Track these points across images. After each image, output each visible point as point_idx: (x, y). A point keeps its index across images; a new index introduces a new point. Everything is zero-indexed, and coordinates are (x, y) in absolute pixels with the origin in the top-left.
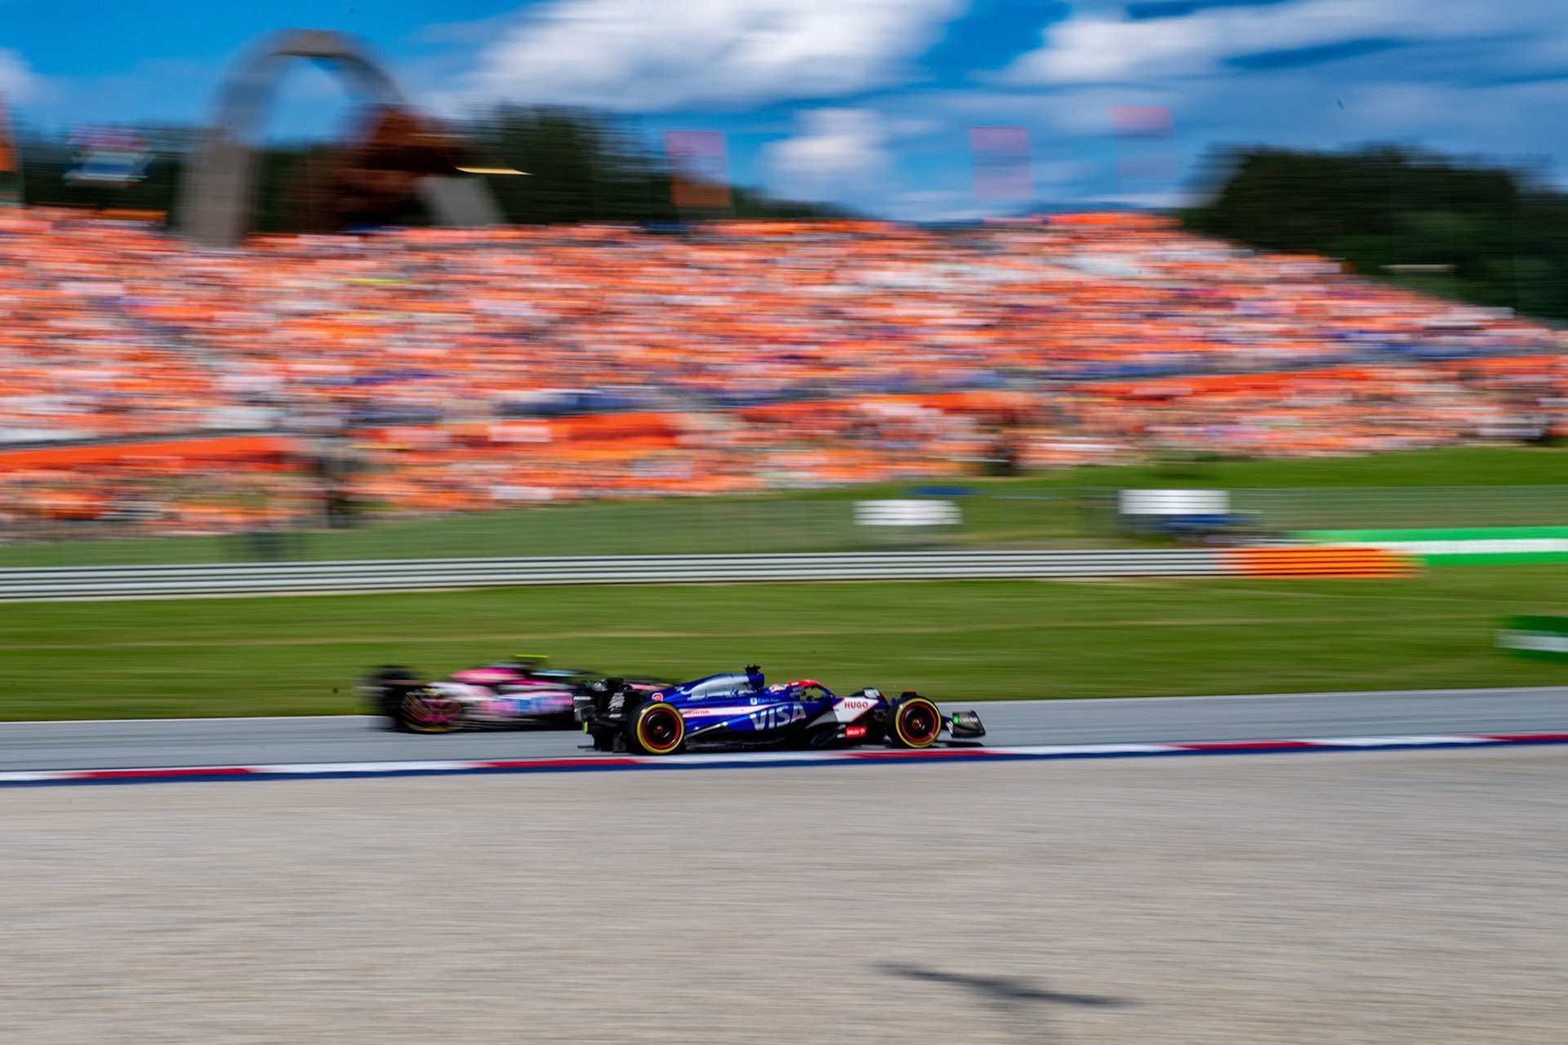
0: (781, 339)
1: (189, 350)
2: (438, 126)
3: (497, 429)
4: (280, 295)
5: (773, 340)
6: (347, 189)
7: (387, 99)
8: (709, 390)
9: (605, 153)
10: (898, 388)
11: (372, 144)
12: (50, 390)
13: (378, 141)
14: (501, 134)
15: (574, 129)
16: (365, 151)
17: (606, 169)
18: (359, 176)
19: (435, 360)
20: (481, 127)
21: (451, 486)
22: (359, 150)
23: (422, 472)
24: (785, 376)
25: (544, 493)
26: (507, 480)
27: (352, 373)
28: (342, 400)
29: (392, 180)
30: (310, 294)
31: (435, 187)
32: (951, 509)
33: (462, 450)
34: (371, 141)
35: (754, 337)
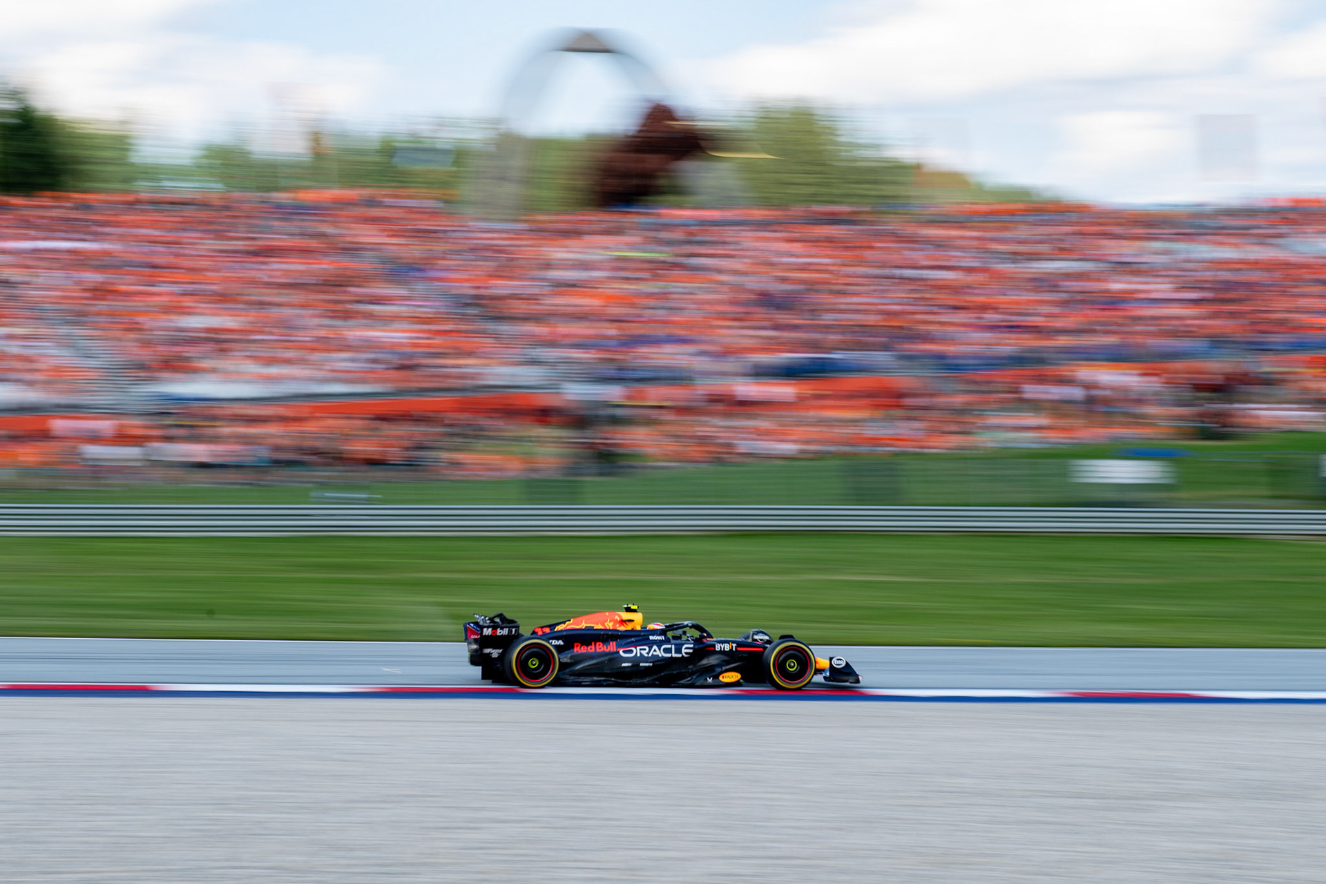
0: (1006, 310)
2: (692, 115)
3: (746, 389)
4: (548, 266)
5: (1000, 311)
8: (935, 356)
9: (842, 139)
10: (1116, 357)
11: (638, 131)
12: (348, 349)
13: (644, 129)
14: (755, 122)
15: (815, 118)
16: (633, 137)
17: (843, 154)
19: (687, 326)
22: (628, 137)
23: (673, 429)
24: (1009, 345)
25: (788, 448)
27: (617, 336)
29: (652, 161)
30: (579, 265)
31: (688, 170)
32: (1166, 469)
33: (717, 407)
34: (638, 128)
35: (984, 308)
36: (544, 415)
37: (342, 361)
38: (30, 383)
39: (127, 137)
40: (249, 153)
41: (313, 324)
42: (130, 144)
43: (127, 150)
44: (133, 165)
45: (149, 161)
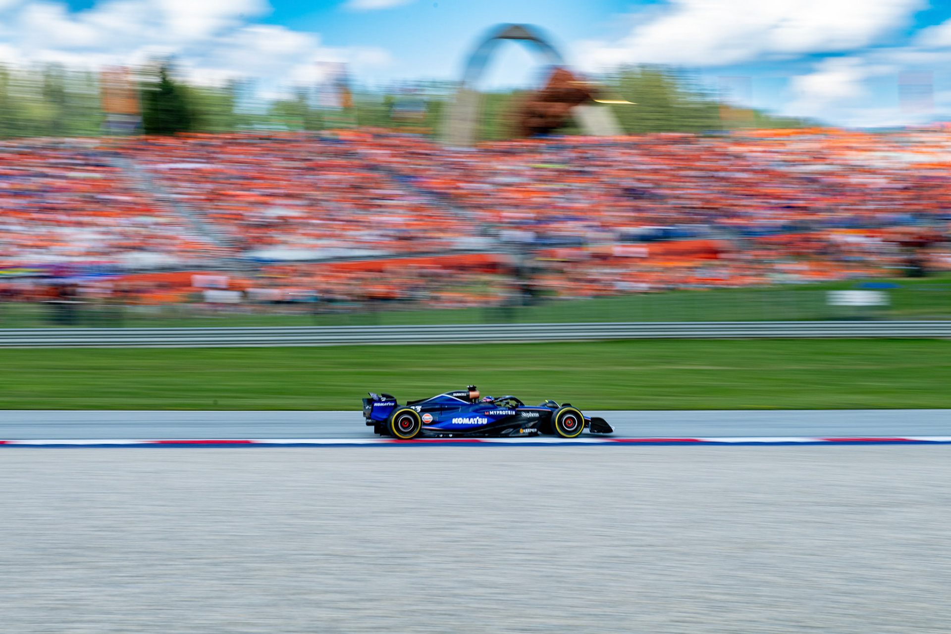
0: (782, 197)
1: (446, 205)
2: (584, 77)
3: (618, 249)
4: (495, 173)
5: (778, 197)
6: (532, 114)
7: (559, 63)
8: (739, 227)
9: (679, 90)
10: (852, 225)
11: (548, 88)
13: (550, 86)
14: (620, 81)
15: (662, 78)
16: (544, 92)
17: (680, 99)
18: (541, 106)
19: (582, 210)
21: (591, 282)
22: (539, 92)
24: (784, 218)
25: (643, 286)
26: (625, 277)
27: (535, 217)
29: (558, 108)
30: (513, 173)
31: (583, 112)
32: (884, 296)
33: (598, 261)
34: (547, 86)
35: (766, 196)
36: (492, 267)
37: (365, 235)
38: (169, 252)
39: (232, 98)
40: (308, 106)
41: (348, 212)
42: (233, 102)
43: (232, 106)
44: (235, 115)
45: (246, 112)
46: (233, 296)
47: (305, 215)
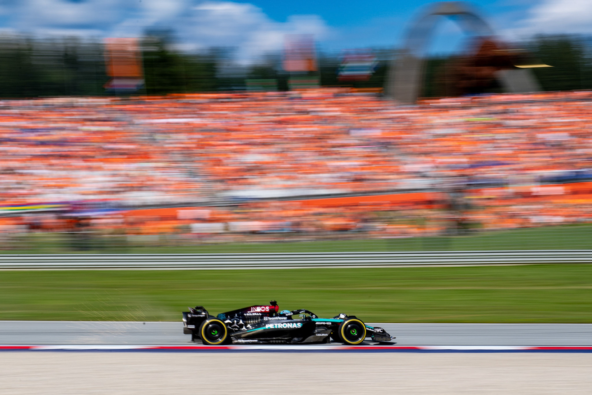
1: (391, 152)
2: (506, 46)
3: (536, 189)
4: (432, 127)
6: (463, 76)
7: (484, 33)
9: (586, 57)
11: (478, 55)
12: (329, 172)
13: (480, 53)
14: (539, 48)
15: (571, 46)
16: (475, 58)
17: (586, 64)
18: (469, 70)
19: (505, 156)
20: (530, 45)
21: (513, 216)
22: (472, 58)
23: (498, 210)
25: (559, 219)
26: (540, 213)
27: (468, 162)
28: (463, 176)
29: (486, 71)
30: (448, 125)
31: (504, 74)
33: (519, 199)
36: (429, 203)
37: (325, 177)
38: (167, 191)
39: (213, 64)
40: (276, 71)
41: (310, 158)
42: (215, 68)
43: (214, 71)
44: (217, 78)
45: (225, 76)
46: (217, 227)
47: (275, 160)
